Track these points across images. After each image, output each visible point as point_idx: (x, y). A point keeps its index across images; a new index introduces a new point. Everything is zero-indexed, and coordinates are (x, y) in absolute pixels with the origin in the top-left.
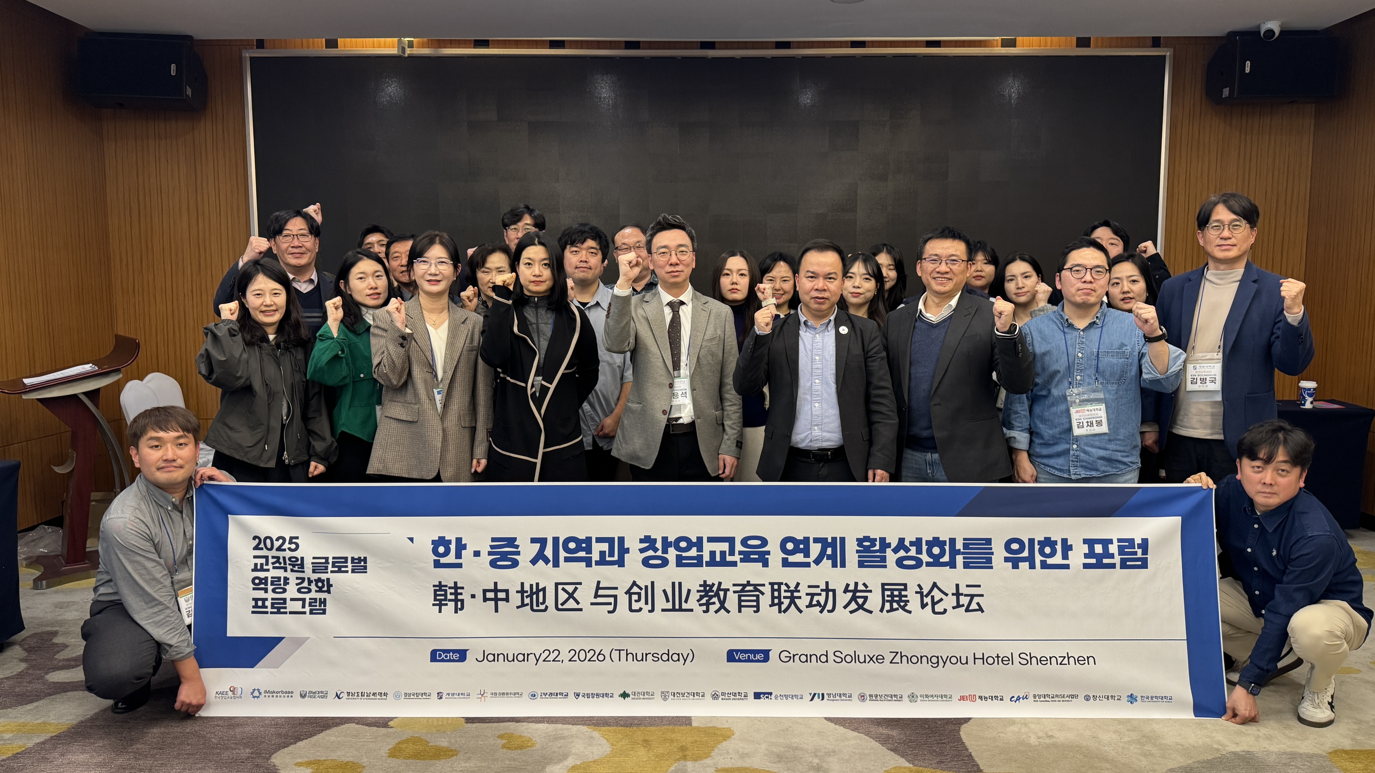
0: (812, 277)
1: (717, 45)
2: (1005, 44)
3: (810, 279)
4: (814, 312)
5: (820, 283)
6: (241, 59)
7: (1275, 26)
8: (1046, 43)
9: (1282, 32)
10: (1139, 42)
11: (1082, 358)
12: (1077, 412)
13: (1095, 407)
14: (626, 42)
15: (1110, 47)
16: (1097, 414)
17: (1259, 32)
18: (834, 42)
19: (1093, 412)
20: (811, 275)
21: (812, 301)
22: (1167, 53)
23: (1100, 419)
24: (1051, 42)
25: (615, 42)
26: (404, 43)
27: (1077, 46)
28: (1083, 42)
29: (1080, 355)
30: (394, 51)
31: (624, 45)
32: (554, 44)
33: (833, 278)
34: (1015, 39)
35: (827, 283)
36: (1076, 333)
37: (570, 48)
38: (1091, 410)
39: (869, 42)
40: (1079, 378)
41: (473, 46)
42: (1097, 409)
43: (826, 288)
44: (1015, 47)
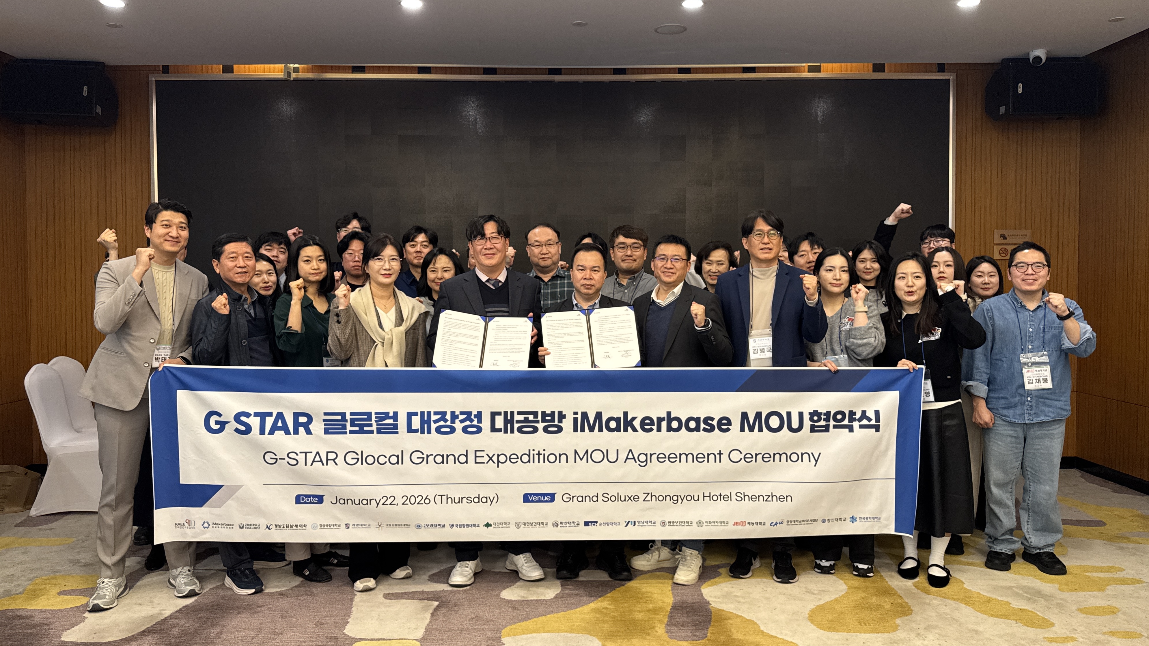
0: (582, 270)
1: (563, 72)
2: (811, 69)
3: (580, 271)
4: (584, 296)
5: (587, 273)
6: (148, 82)
7: (1041, 53)
8: (846, 68)
9: (1047, 59)
10: (927, 67)
11: (1032, 332)
12: (1028, 371)
13: (1042, 369)
14: (485, 69)
15: (902, 72)
16: (1044, 374)
17: (1029, 59)
18: (663, 69)
19: (1040, 372)
20: (581, 268)
21: (582, 287)
22: (951, 77)
23: (1045, 378)
24: (851, 67)
25: (475, 68)
26: (290, 69)
27: (874, 71)
28: (879, 68)
29: (1031, 330)
30: (281, 76)
31: (482, 70)
32: (421, 70)
33: (597, 271)
34: (820, 66)
35: (593, 275)
36: (1027, 313)
37: (436, 74)
38: (1039, 371)
39: (693, 68)
40: (1030, 347)
41: (351, 71)
42: (1044, 370)
43: (592, 277)
44: (820, 72)
